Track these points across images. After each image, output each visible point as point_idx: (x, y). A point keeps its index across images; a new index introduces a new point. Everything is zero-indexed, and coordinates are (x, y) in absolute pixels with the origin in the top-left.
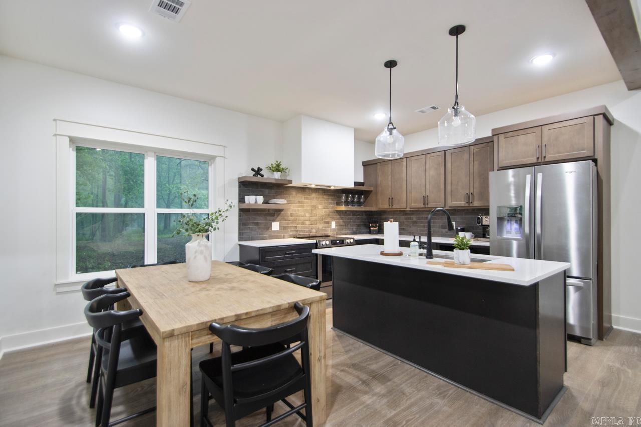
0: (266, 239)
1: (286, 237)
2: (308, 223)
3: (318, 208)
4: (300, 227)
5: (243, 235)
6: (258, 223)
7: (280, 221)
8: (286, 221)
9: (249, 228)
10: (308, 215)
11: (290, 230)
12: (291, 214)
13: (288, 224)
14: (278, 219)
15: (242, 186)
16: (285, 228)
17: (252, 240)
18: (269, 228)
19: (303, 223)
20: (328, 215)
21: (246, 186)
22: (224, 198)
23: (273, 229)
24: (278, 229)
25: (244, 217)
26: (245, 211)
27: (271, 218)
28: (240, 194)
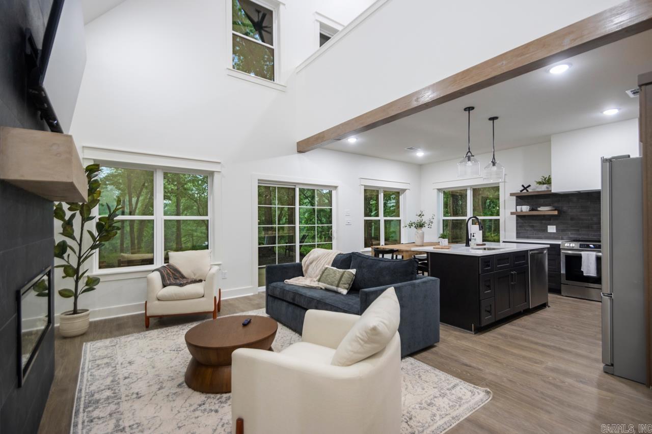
0: (542, 239)
1: (564, 239)
2: (595, 227)
5: (519, 234)
7: (557, 225)
8: (564, 224)
9: (525, 229)
11: (570, 233)
13: (567, 228)
14: (554, 223)
16: (563, 231)
18: (545, 230)
21: (522, 198)
22: (505, 208)
23: (549, 231)
24: (555, 231)
25: (520, 221)
26: (520, 217)
27: (548, 222)
28: (517, 205)
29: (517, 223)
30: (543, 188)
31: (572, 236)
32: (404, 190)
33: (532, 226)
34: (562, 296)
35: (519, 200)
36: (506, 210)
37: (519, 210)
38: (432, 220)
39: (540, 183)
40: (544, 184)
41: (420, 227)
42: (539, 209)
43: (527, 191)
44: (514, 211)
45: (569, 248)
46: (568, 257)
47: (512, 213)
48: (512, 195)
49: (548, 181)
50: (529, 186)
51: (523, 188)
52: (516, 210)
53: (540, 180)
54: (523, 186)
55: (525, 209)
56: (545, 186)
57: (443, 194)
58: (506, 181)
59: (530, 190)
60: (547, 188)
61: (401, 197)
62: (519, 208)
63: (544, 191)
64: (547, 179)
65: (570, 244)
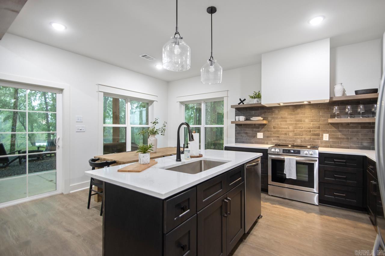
0: (253, 143)
1: (269, 143)
2: (291, 134)
3: (304, 122)
4: (283, 137)
5: (237, 140)
6: (247, 133)
7: (264, 132)
8: (268, 132)
9: (241, 135)
10: (291, 128)
11: (273, 139)
12: (274, 127)
13: (271, 134)
14: (262, 131)
15: (237, 111)
16: (268, 137)
17: (243, 143)
18: (255, 136)
19: (286, 134)
20: (319, 128)
21: (240, 110)
22: (227, 119)
23: (258, 137)
24: (262, 137)
25: (238, 129)
26: (239, 126)
27: (257, 130)
28: (236, 116)
29: (236, 131)
30: (255, 101)
31: (274, 141)
32: (152, 102)
33: (246, 133)
34: (269, 195)
35: (238, 112)
36: (228, 120)
37: (237, 120)
38: (164, 128)
39: (252, 97)
40: (255, 98)
41: (153, 134)
42: (251, 119)
43: (243, 104)
44: (234, 120)
45: (274, 153)
46: (274, 161)
47: (232, 122)
48: (232, 107)
49: (258, 96)
50: (245, 100)
51: (240, 102)
52: (235, 120)
53: (252, 95)
54: (240, 100)
55: (242, 118)
56: (256, 99)
57: (184, 107)
58: (228, 96)
59: (245, 102)
60: (258, 101)
61: (150, 108)
62: (237, 117)
63: (255, 104)
64: (257, 94)
65: (275, 149)
